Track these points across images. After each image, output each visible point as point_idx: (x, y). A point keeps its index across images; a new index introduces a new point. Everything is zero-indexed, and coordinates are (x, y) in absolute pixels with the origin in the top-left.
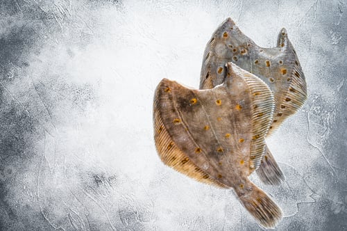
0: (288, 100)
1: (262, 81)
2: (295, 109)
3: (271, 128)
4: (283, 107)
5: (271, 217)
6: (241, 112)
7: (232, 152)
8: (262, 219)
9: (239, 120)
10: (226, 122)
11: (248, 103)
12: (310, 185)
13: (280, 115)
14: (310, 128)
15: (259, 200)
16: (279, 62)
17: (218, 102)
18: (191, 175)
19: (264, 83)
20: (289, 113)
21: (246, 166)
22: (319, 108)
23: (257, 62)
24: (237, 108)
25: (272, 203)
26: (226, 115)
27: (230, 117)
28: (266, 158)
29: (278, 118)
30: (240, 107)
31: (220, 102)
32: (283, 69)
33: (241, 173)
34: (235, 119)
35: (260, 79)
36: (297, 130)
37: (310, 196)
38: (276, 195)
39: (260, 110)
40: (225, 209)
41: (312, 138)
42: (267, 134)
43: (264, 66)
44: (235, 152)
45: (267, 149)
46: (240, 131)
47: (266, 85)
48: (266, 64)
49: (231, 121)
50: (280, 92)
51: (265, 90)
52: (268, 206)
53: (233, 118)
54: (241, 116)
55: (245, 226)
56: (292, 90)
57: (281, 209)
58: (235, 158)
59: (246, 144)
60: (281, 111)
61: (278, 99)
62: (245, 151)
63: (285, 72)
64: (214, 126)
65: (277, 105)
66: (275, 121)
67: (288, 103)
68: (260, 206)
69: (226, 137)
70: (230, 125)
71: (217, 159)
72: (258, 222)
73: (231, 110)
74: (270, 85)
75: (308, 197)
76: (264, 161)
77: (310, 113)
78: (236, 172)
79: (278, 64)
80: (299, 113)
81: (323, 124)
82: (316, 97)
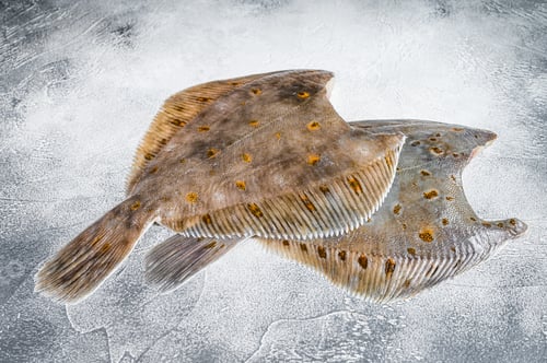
0: (363, 262)
1: (388, 190)
2: (348, 281)
3: (286, 243)
4: (343, 256)
5: (64, 280)
6: (305, 167)
7: (212, 173)
8: (60, 263)
9: (284, 168)
10: (275, 148)
11: (329, 172)
12: (157, 348)
13: (322, 253)
14: (307, 323)
15: (106, 249)
16: (444, 216)
17: (314, 125)
18: (149, 137)
19: (385, 195)
20: (333, 272)
21: (185, 210)
22: (367, 331)
23: (425, 174)
24: (312, 158)
25: (101, 276)
26: (291, 144)
27: (289, 151)
28: (212, 245)
29: (313, 252)
30: (315, 162)
31: (316, 128)
32: (431, 229)
33: (167, 199)
34: (286, 160)
35: (390, 186)
36: (294, 295)
37: (127, 354)
38: (122, 281)
39: (321, 202)
40: (80, 198)
41: (283, 332)
42: (270, 240)
43: (423, 188)
44: (213, 179)
45: (232, 243)
46: (262, 178)
47: (382, 200)
48: (428, 191)
49: (281, 156)
50: (377, 239)
51: (368, 200)
52: (92, 269)
53: (287, 157)
54: (295, 168)
55: (41, 237)
56: (390, 268)
57: (86, 297)
58: (200, 181)
59: (235, 196)
60: (333, 255)
61: (358, 237)
62: (219, 199)
63: (426, 237)
64: (260, 132)
65: (342, 239)
66: (304, 248)
67: (356, 265)
68: (92, 253)
69: (242, 156)
70: (270, 157)
71: (193, 154)
72: (51, 258)
73: (304, 149)
74: (384, 209)
75: (123, 349)
76: (202, 244)
77: (346, 316)
78: (166, 189)
79: (439, 215)
80: (340, 291)
81: (327, 347)
82: (392, 322)
